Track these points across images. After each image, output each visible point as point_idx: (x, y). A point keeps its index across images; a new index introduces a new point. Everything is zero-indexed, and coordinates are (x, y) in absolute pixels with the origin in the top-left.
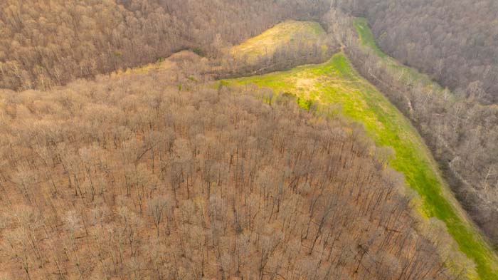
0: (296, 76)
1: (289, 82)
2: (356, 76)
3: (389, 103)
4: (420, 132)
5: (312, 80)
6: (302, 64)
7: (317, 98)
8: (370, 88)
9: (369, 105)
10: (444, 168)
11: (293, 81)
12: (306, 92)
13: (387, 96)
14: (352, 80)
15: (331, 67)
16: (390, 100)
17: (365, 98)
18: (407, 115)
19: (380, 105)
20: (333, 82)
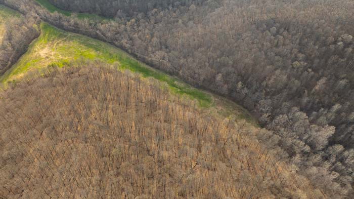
0: (35, 51)
1: (36, 57)
2: (64, 32)
3: (92, 39)
4: (116, 46)
5: (46, 48)
6: (30, 42)
7: (60, 57)
8: (78, 36)
9: (86, 46)
10: (135, 56)
11: (38, 55)
12: (51, 57)
13: (88, 36)
14: (65, 36)
15: (47, 35)
16: (92, 37)
17: (81, 43)
18: (105, 41)
19: (90, 43)
20: (58, 44)
